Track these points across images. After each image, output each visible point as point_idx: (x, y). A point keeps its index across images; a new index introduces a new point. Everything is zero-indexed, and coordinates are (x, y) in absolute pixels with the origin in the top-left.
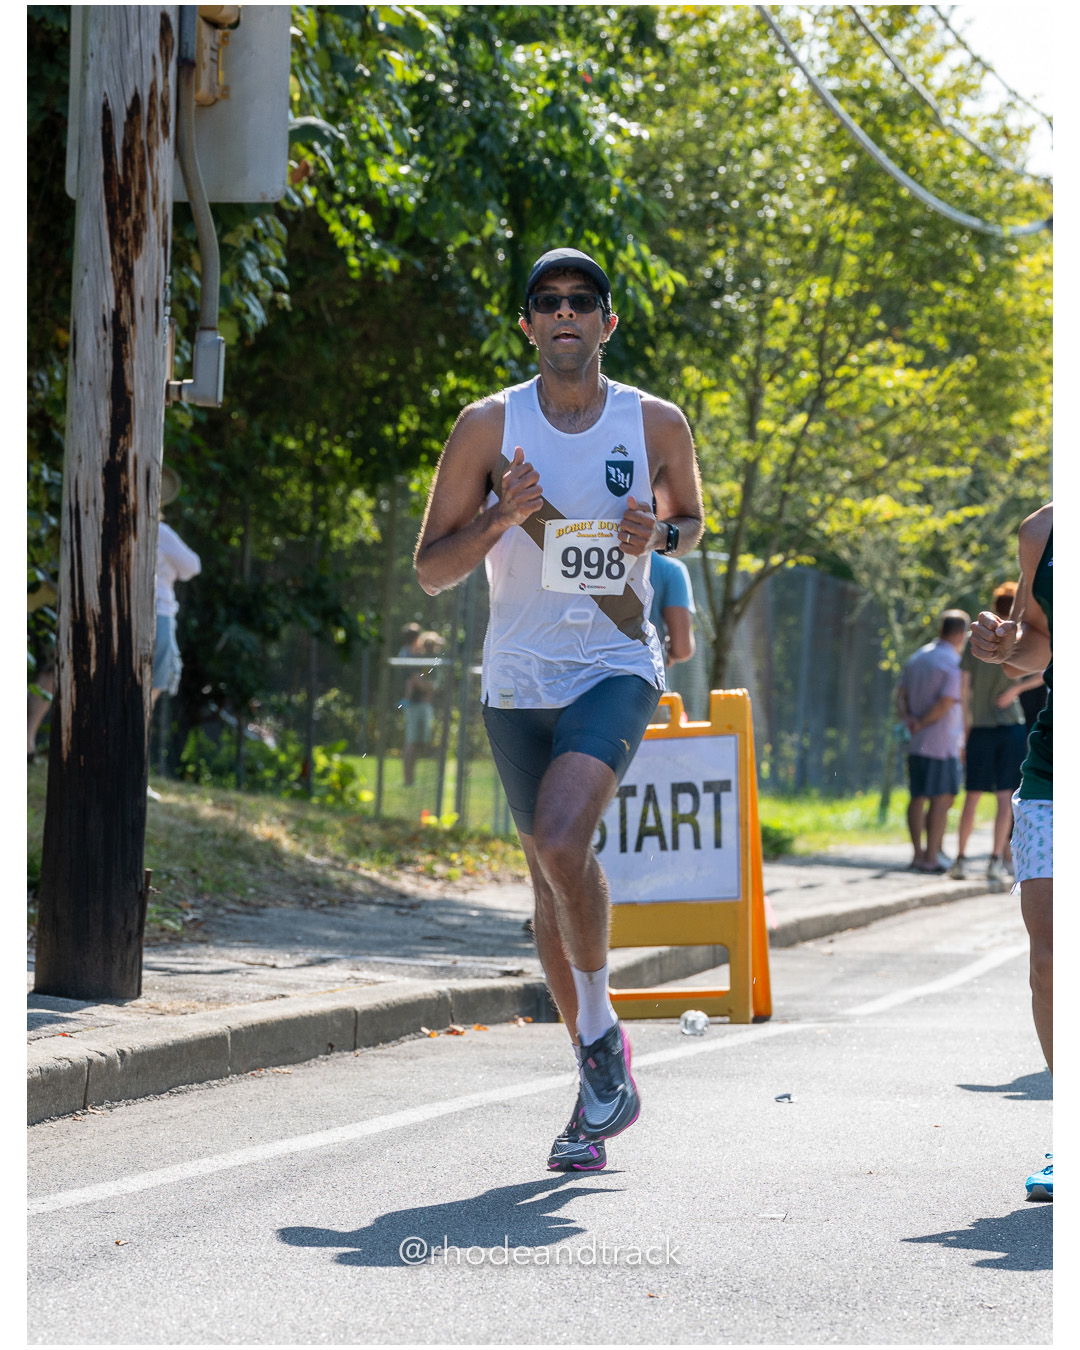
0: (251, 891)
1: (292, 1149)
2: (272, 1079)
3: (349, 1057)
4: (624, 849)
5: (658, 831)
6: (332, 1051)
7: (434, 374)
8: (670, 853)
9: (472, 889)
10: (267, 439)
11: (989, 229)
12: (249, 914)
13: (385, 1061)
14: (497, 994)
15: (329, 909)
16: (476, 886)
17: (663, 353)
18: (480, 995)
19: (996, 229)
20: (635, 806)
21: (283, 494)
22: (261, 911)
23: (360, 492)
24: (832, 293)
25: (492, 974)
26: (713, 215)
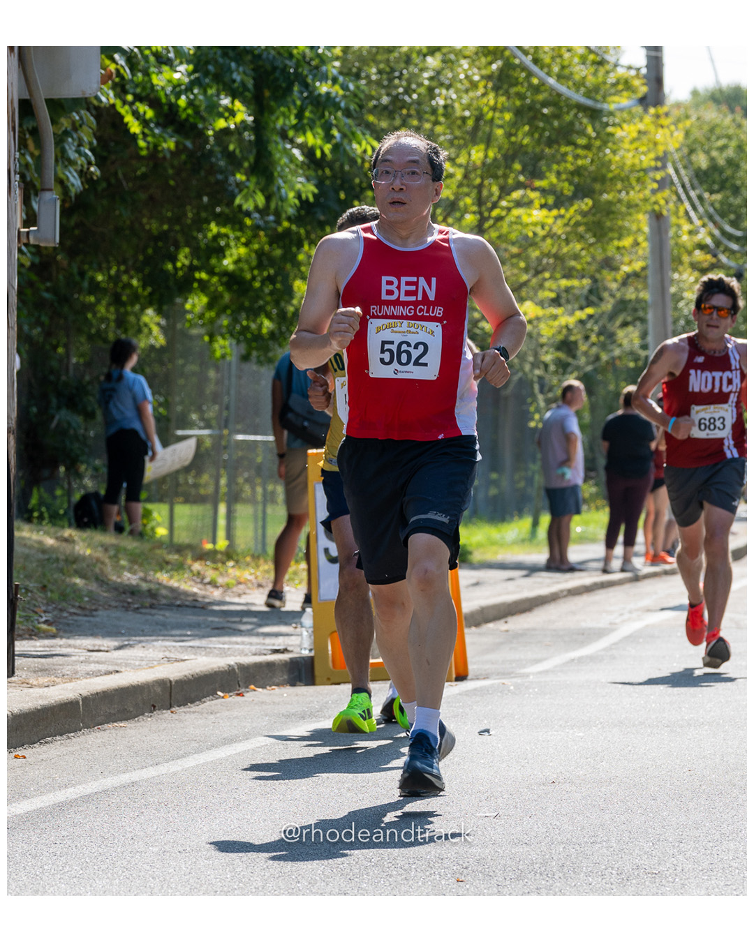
0: (86, 599)
1: (133, 780)
2: (113, 731)
3: (167, 714)
6: (154, 710)
7: (201, 224)
9: (245, 593)
10: (82, 274)
11: (599, 106)
12: (86, 616)
13: (193, 716)
14: (270, 665)
15: (143, 611)
16: (247, 591)
18: (258, 666)
19: (605, 106)
21: (95, 314)
22: (95, 613)
23: (150, 312)
24: (486, 156)
25: (265, 652)
26: (399, 104)
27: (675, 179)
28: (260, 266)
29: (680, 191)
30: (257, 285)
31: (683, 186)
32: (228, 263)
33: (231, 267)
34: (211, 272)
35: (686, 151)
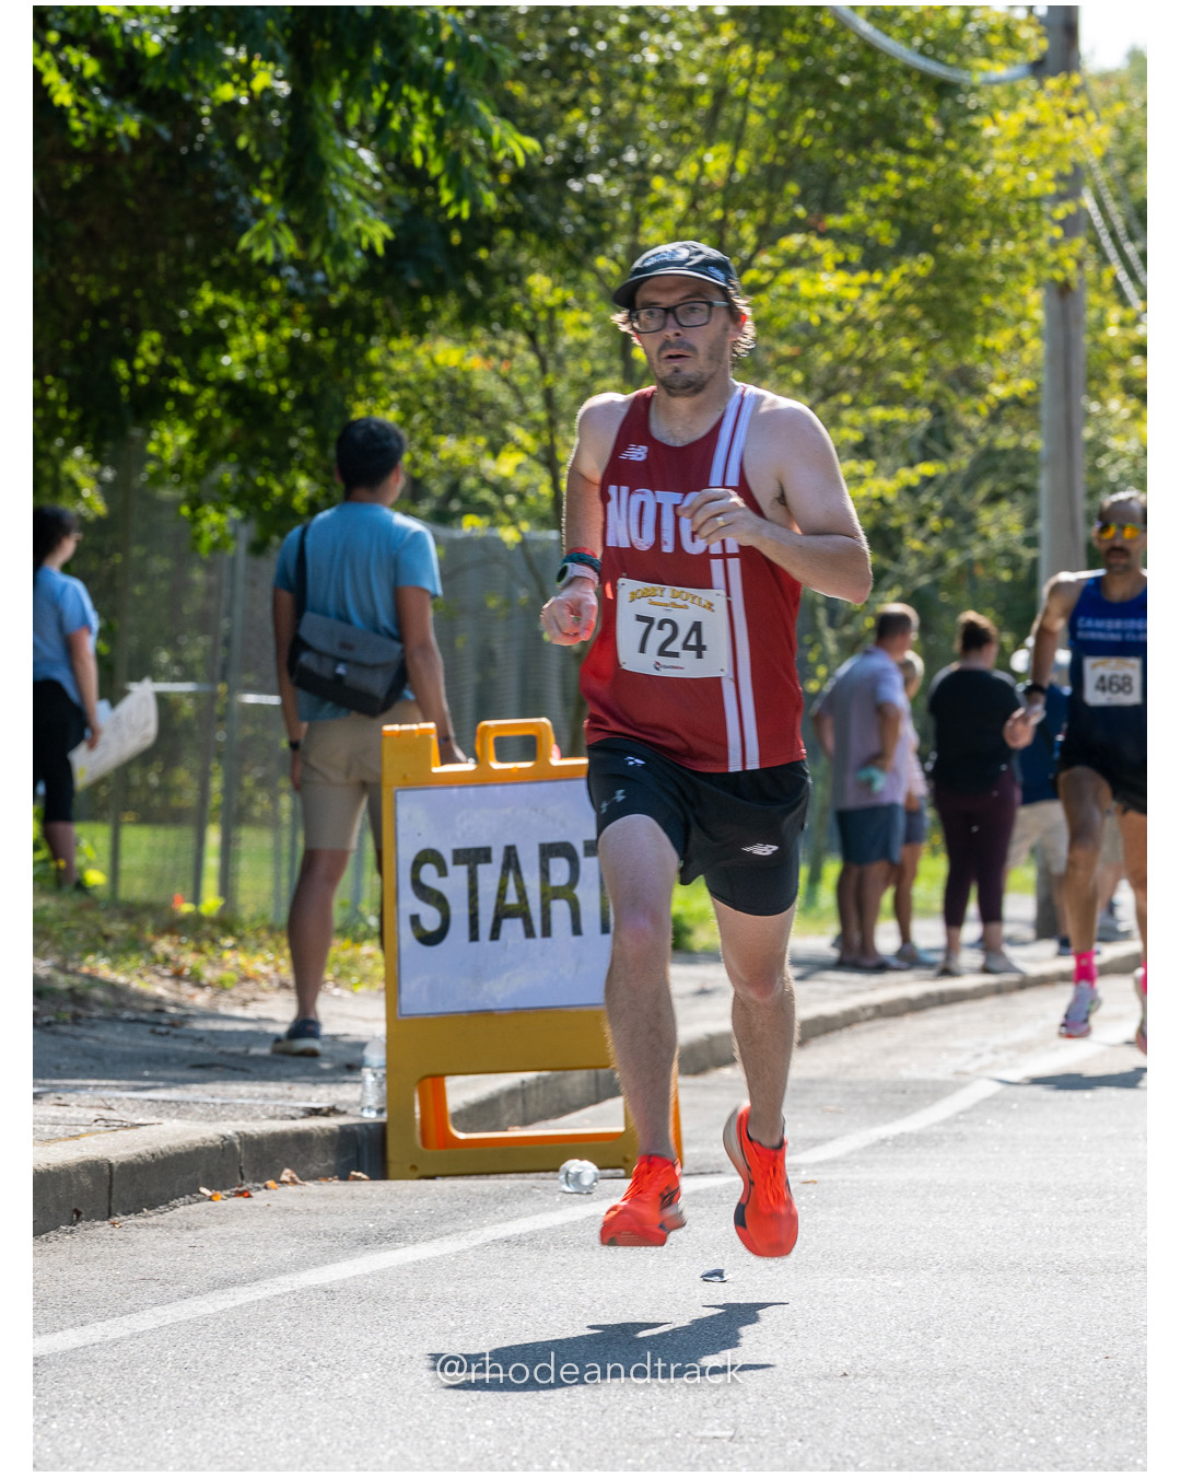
3: (103, 1228)
4: (474, 937)
5: (522, 912)
6: (79, 1220)
7: (183, 288)
8: (539, 941)
9: (254, 1000)
11: (951, 75)
13: (153, 1233)
14: (302, 1138)
16: (260, 995)
17: (501, 252)
18: (280, 1141)
19: (963, 76)
20: (489, 876)
23: (79, 452)
24: (732, 169)
25: (292, 1113)
26: (571, 60)
27: (1097, 219)
28: (293, 371)
29: (1106, 242)
30: (286, 406)
31: (1113, 234)
32: (231, 363)
33: (239, 374)
34: (200, 381)
35: (1119, 166)
